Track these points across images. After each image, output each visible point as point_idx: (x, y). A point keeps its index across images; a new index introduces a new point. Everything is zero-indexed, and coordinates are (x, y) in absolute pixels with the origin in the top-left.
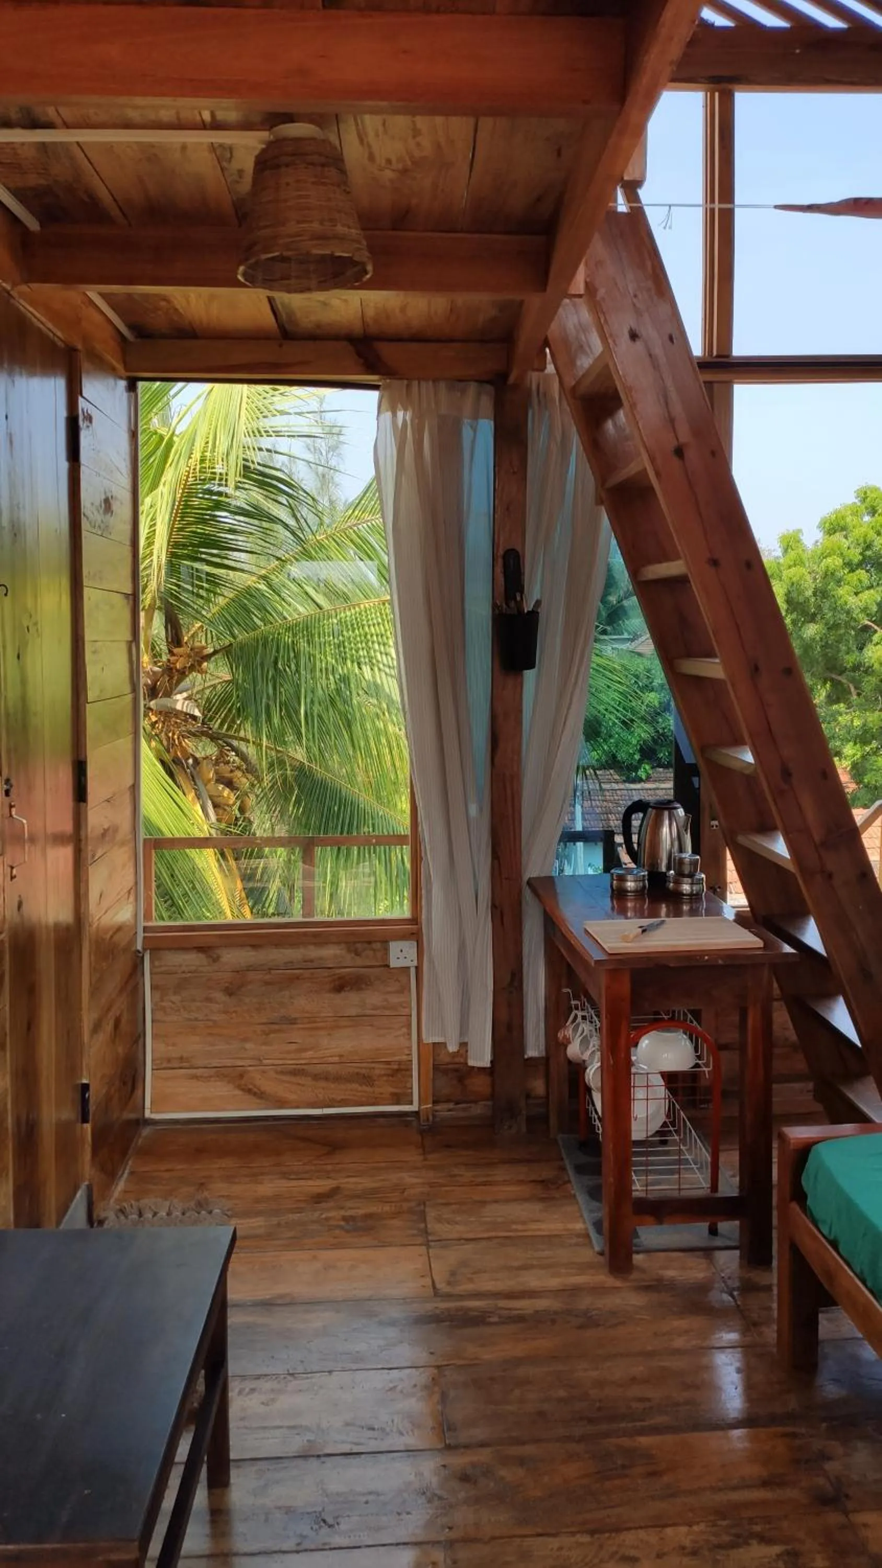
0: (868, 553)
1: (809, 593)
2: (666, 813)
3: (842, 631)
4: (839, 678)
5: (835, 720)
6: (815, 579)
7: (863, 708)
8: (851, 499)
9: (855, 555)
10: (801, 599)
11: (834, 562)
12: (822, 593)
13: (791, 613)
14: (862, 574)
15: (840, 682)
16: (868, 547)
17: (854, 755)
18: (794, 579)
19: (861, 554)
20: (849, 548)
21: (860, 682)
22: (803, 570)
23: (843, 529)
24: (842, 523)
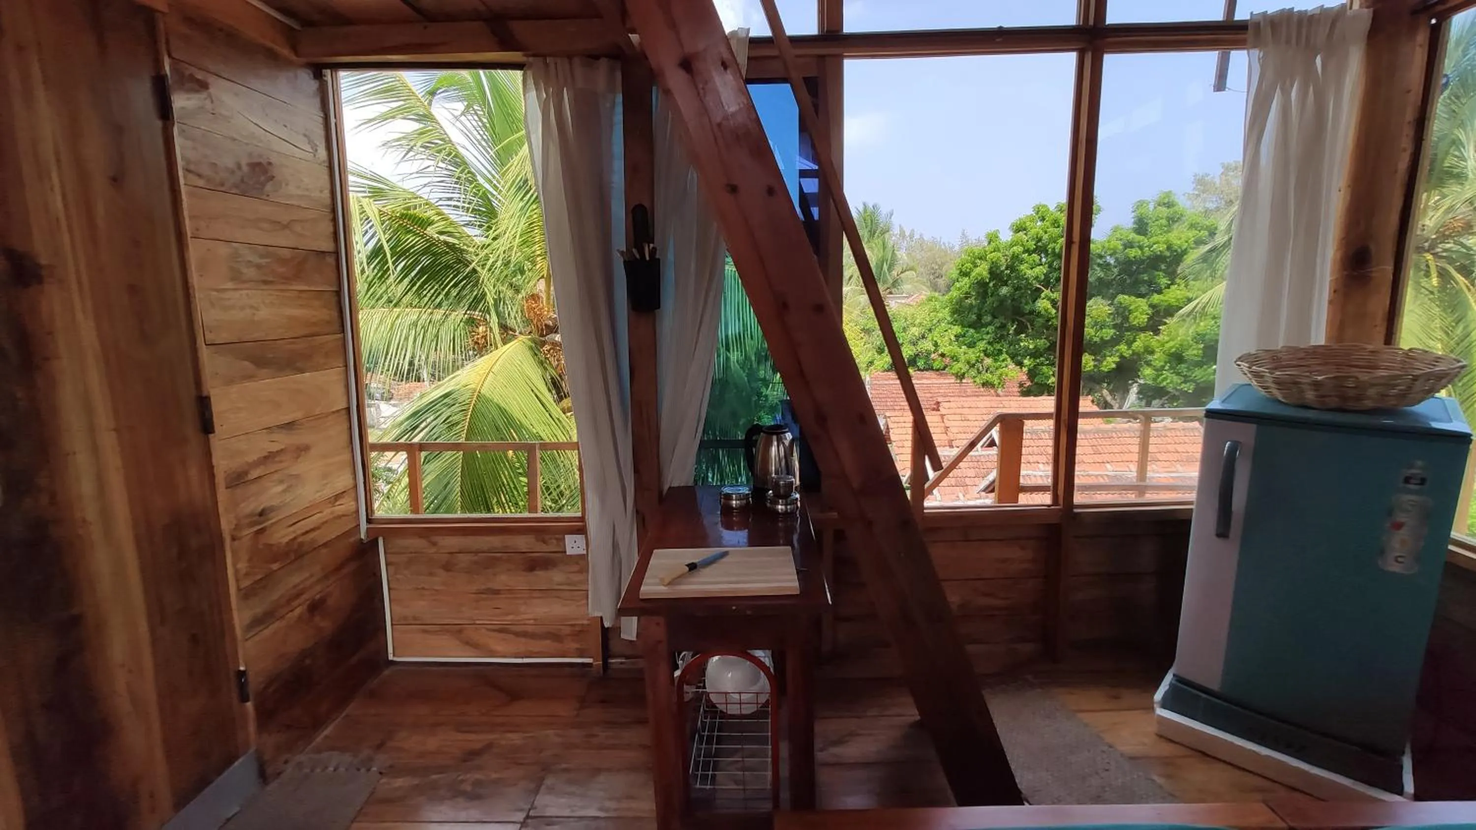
0: (1040, 244)
1: (1003, 268)
2: (775, 437)
3: (1023, 291)
4: (1021, 319)
5: (1019, 344)
6: (1007, 260)
7: (1034, 338)
8: (1030, 212)
9: (1032, 245)
10: (998, 272)
11: (1018, 249)
12: (1011, 267)
13: (993, 280)
14: (1035, 257)
15: (1023, 323)
16: (1040, 240)
17: (1030, 365)
18: (994, 260)
19: (1035, 245)
20: (1027, 241)
21: (1033, 321)
22: (1000, 254)
23: (1025, 229)
24: (1024, 226)
